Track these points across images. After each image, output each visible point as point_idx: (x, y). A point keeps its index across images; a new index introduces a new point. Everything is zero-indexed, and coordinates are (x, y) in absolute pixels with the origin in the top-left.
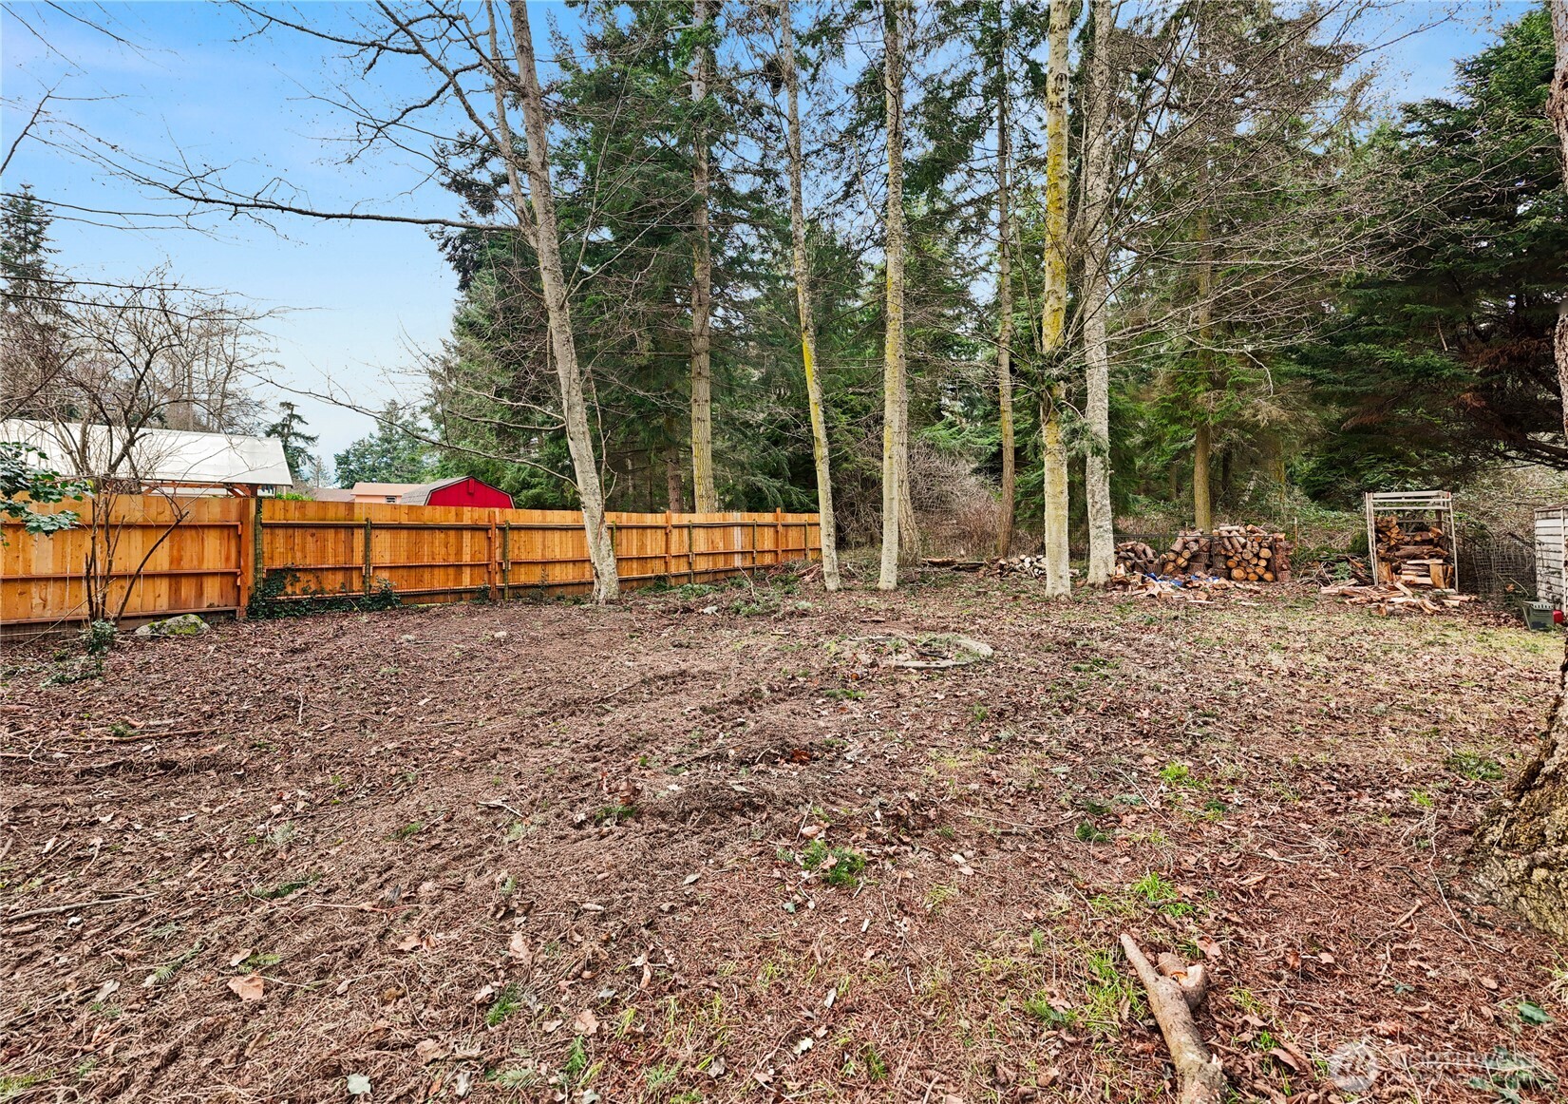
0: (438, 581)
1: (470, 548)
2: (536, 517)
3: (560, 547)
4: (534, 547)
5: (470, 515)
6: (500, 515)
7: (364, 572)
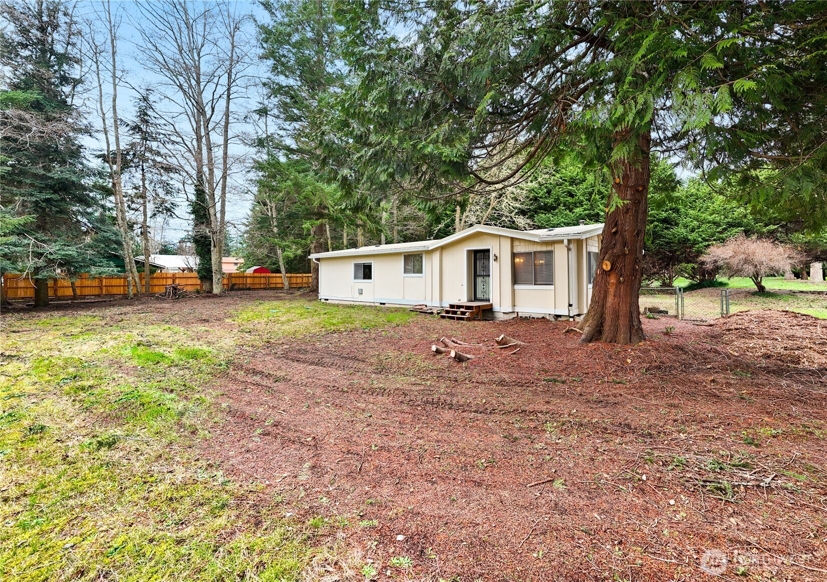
0: (257, 286)
1: (263, 280)
2: (274, 275)
3: (279, 280)
4: (274, 281)
5: (262, 275)
6: (268, 275)
7: (246, 284)
